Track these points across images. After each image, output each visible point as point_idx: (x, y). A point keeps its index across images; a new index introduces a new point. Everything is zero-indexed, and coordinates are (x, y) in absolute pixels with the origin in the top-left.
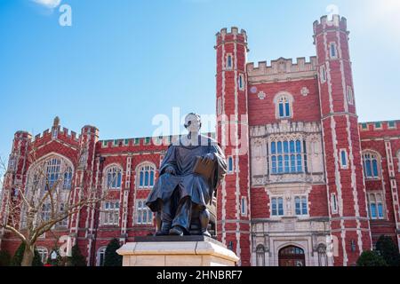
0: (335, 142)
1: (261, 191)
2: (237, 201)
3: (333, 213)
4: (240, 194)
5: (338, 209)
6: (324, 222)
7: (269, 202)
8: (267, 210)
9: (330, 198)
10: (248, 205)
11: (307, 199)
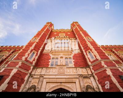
0: (83, 35)
1: (47, 55)
3: (91, 61)
4: (33, 49)
5: (95, 57)
6: (86, 68)
7: (50, 59)
8: (47, 63)
9: (86, 54)
10: (36, 56)
11: (72, 59)
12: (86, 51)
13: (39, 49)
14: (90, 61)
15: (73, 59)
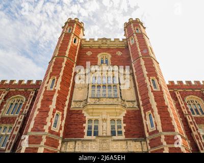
0: (145, 73)
1: (79, 113)
2: (50, 113)
3: (150, 131)
4: (55, 107)
5: (156, 125)
6: (141, 142)
7: (85, 123)
8: (81, 130)
9: (145, 117)
10: (62, 120)
11: (122, 122)
12: (145, 111)
13: (64, 105)
14: (148, 131)
15: (124, 123)
